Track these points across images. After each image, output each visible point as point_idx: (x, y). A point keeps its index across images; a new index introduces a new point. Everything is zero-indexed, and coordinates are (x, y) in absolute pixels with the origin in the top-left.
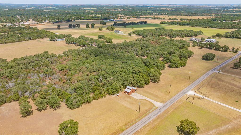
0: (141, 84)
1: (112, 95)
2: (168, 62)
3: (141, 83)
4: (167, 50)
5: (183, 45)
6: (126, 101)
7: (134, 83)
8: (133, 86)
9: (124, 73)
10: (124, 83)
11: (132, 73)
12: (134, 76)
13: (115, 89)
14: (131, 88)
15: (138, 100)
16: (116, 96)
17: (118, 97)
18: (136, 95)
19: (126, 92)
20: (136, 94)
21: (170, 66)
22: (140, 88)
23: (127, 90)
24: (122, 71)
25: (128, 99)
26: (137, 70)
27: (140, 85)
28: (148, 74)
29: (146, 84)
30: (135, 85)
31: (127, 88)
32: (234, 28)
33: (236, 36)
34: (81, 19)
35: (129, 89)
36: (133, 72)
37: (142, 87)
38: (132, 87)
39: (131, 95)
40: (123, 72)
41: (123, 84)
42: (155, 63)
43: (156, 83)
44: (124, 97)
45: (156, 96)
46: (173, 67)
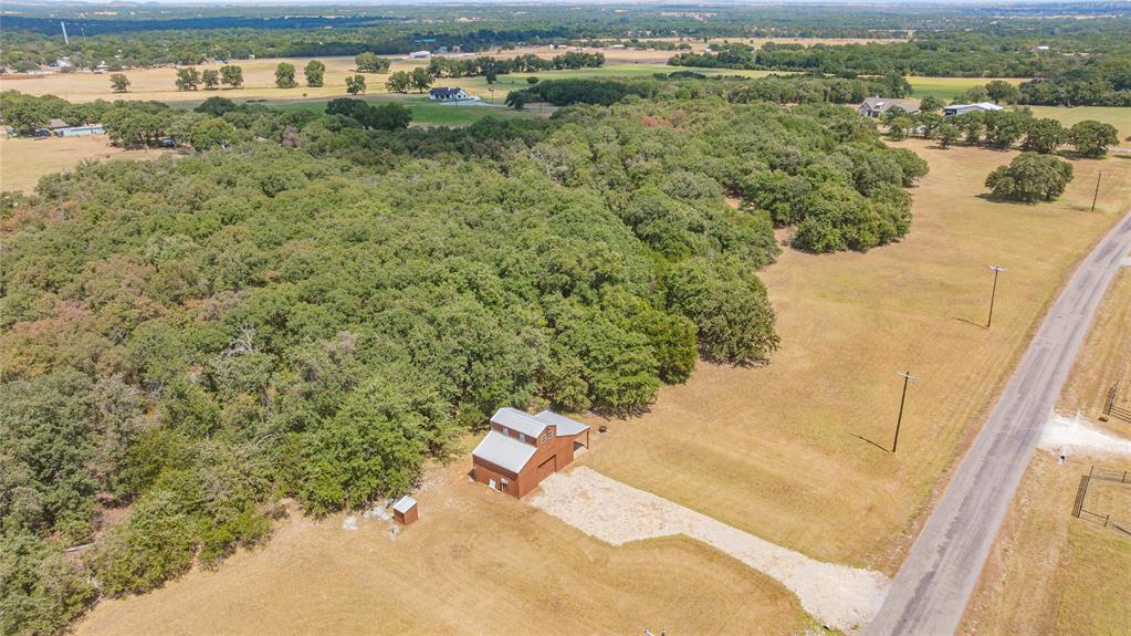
0: (623, 380)
1: (338, 508)
2: (780, 217)
3: (627, 367)
4: (761, 149)
5: (840, 127)
6: (482, 573)
7: (555, 370)
8: (554, 402)
9: (470, 294)
10: (465, 384)
11: (542, 289)
12: (554, 309)
13: (374, 448)
14: (534, 423)
15: (615, 548)
16: (387, 516)
17: (407, 534)
18: (584, 494)
19: (484, 470)
20: (587, 487)
21: (804, 244)
22: (614, 423)
23: (492, 447)
24: (446, 274)
25: (514, 555)
26: (579, 261)
27: (620, 392)
28: (668, 295)
29: (668, 382)
30: (569, 390)
31: (500, 428)
32: (1039, 73)
33: (1087, 94)
34: (259, 53)
35: (514, 434)
36: (550, 279)
37: (639, 408)
38: (549, 417)
39: (536, 501)
40: (463, 282)
41: (454, 389)
42: (705, 223)
43: (742, 363)
44: (470, 527)
45: (783, 491)
46: (828, 249)
